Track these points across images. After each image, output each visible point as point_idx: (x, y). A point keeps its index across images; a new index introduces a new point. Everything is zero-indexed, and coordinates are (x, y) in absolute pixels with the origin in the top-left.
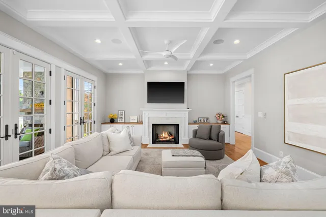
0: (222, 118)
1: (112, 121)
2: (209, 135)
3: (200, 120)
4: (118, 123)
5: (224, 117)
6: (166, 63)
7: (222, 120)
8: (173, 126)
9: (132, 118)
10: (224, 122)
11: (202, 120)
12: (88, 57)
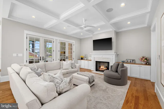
0: (144, 60)
1: (82, 59)
2: (116, 69)
3: (128, 61)
4: (84, 60)
5: (146, 59)
6: (99, 29)
7: (144, 62)
8: (107, 63)
9: (90, 58)
10: (147, 63)
11: (129, 61)
12: (68, 34)
